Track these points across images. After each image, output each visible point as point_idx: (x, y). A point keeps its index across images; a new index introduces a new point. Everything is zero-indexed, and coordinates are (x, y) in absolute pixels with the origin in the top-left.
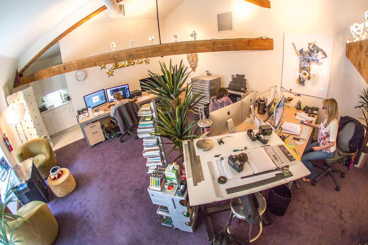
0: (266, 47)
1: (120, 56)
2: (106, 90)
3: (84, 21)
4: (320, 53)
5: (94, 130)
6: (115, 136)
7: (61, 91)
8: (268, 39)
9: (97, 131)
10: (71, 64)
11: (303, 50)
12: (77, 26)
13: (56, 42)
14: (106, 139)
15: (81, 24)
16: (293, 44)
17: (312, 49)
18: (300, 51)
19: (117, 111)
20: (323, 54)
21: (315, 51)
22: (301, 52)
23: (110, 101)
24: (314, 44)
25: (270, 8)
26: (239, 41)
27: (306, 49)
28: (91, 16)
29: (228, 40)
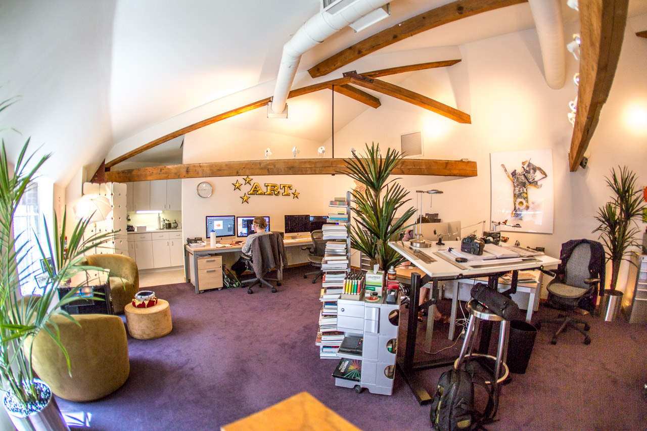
0: (468, 171)
1: (276, 166)
2: (237, 217)
3: (230, 115)
4: (538, 172)
5: (212, 266)
6: (238, 286)
7: (161, 212)
8: (468, 162)
9: (216, 269)
10: (200, 166)
11: (516, 172)
12: (219, 119)
13: (181, 135)
14: (224, 287)
15: (226, 118)
16: (503, 166)
17: (527, 169)
18: (512, 174)
19: (257, 242)
20: (541, 173)
21: (532, 171)
22: (514, 174)
23: (239, 235)
24: (529, 163)
25: (470, 123)
26: (434, 162)
27: (519, 170)
28: (242, 110)
29: (420, 161)
